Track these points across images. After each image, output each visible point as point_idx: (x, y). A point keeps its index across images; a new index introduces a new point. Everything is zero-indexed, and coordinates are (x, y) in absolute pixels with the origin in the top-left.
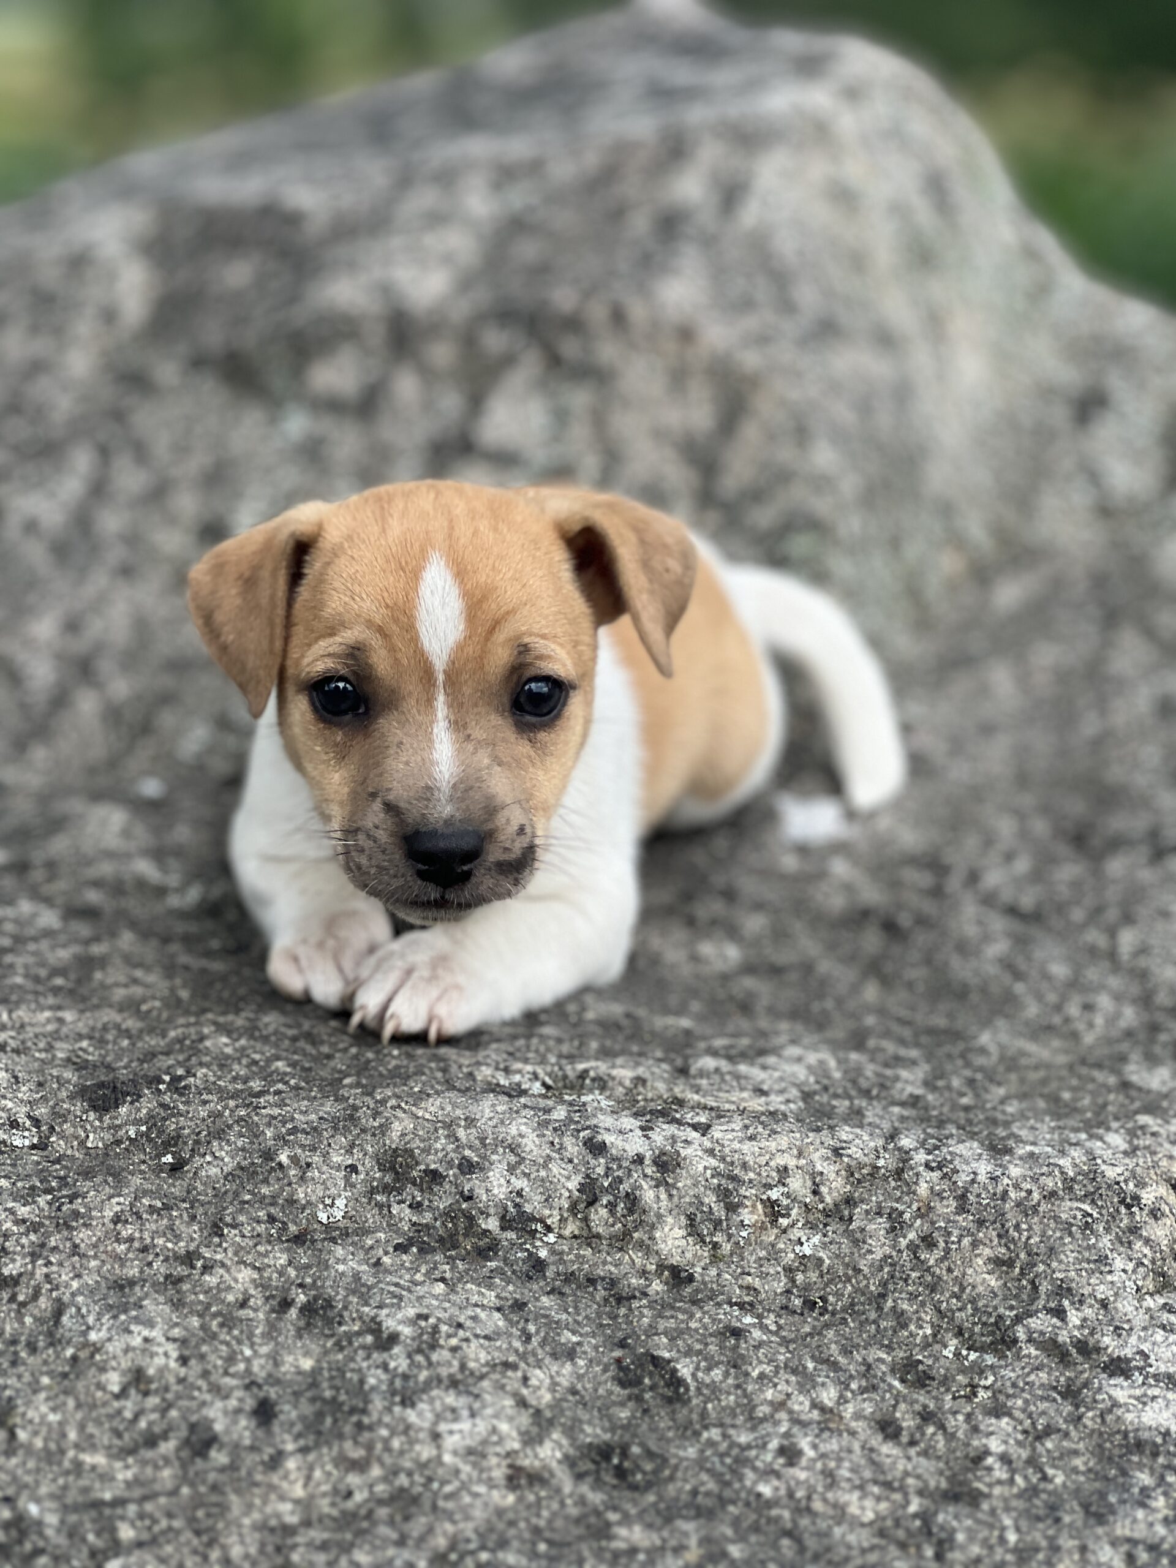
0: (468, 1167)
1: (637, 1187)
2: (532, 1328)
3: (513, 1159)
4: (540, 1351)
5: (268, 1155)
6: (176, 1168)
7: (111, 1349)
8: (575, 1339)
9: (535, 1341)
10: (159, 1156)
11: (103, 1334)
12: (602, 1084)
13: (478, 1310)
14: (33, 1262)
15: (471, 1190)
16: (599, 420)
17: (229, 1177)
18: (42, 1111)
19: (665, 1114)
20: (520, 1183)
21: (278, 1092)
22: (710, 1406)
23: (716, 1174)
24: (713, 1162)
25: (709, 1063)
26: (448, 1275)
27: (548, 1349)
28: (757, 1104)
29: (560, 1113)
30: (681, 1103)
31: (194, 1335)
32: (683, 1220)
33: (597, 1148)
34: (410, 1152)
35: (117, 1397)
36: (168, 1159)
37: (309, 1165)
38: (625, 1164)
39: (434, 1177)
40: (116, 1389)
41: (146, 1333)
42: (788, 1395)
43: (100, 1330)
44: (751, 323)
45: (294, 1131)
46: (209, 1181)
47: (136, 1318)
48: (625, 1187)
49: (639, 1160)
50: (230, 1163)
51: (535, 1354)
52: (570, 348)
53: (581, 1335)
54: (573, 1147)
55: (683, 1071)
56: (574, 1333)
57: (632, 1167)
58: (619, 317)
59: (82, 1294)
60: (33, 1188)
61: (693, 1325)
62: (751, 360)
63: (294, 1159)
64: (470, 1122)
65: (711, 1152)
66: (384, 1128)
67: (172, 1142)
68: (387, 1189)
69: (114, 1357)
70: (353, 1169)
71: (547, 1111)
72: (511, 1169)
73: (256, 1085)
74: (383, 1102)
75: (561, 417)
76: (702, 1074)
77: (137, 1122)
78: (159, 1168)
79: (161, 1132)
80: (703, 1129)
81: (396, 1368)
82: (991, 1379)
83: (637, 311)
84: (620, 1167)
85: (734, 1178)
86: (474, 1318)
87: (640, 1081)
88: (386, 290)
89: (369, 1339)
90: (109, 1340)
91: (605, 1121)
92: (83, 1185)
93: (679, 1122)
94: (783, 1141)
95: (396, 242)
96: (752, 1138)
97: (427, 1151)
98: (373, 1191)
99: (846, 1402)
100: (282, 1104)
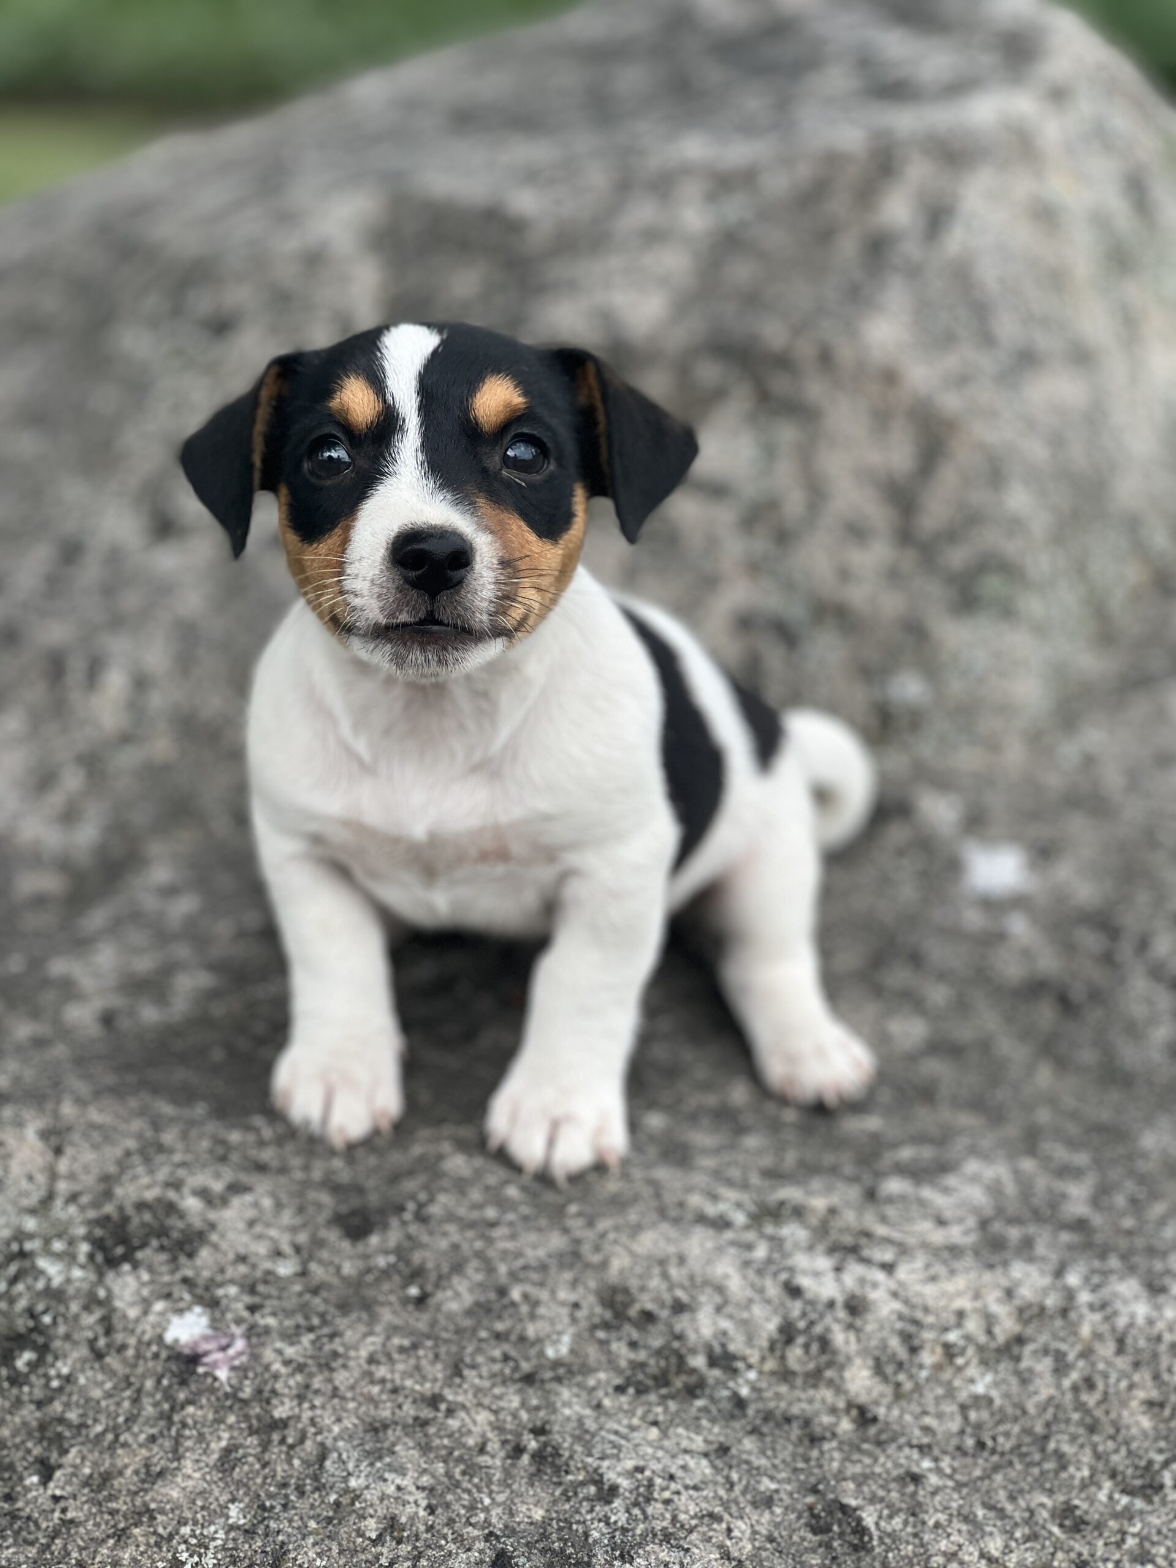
0: (679, 1308)
1: (828, 1330)
2: (735, 1476)
3: (718, 1299)
4: (741, 1499)
6: (421, 1301)
7: (369, 1497)
8: (773, 1486)
9: (738, 1489)
10: (405, 1286)
11: (362, 1482)
12: (799, 1213)
13: (687, 1457)
14: (300, 1405)
15: (681, 1330)
17: (469, 1313)
19: (853, 1250)
20: (725, 1324)
22: (890, 1555)
23: (901, 1317)
24: (897, 1305)
25: (894, 1186)
26: (661, 1418)
27: (749, 1497)
28: (938, 1237)
31: (440, 1483)
32: (870, 1362)
33: (794, 1291)
34: (626, 1291)
35: (375, 1542)
36: (414, 1291)
37: (538, 1301)
38: (819, 1308)
39: (648, 1317)
40: (374, 1536)
41: (398, 1481)
42: (960, 1546)
43: (358, 1477)
44: (951, 361)
45: (525, 1268)
47: (389, 1465)
48: (818, 1329)
49: (831, 1304)
50: (468, 1299)
51: (737, 1503)
52: (780, 384)
53: (779, 1482)
54: (773, 1290)
55: (871, 1195)
56: (772, 1478)
57: (825, 1311)
59: (343, 1439)
61: (878, 1470)
62: (951, 402)
63: (525, 1296)
64: (682, 1260)
65: (895, 1295)
66: (604, 1265)
67: (416, 1274)
68: (606, 1326)
69: (372, 1505)
70: (576, 1306)
71: (749, 1247)
72: (719, 1309)
73: (491, 1213)
74: (603, 1236)
75: (770, 452)
76: (890, 1200)
77: (386, 1252)
78: (406, 1301)
79: (408, 1263)
80: (888, 1268)
81: (616, 1522)
82: (1139, 1526)
83: (845, 353)
84: (814, 1310)
85: (916, 1322)
86: (684, 1468)
87: (832, 1211)
88: (606, 317)
89: (592, 1489)
90: (367, 1487)
91: (801, 1260)
93: (867, 1261)
97: (643, 1289)
98: (594, 1327)
99: (1011, 1551)
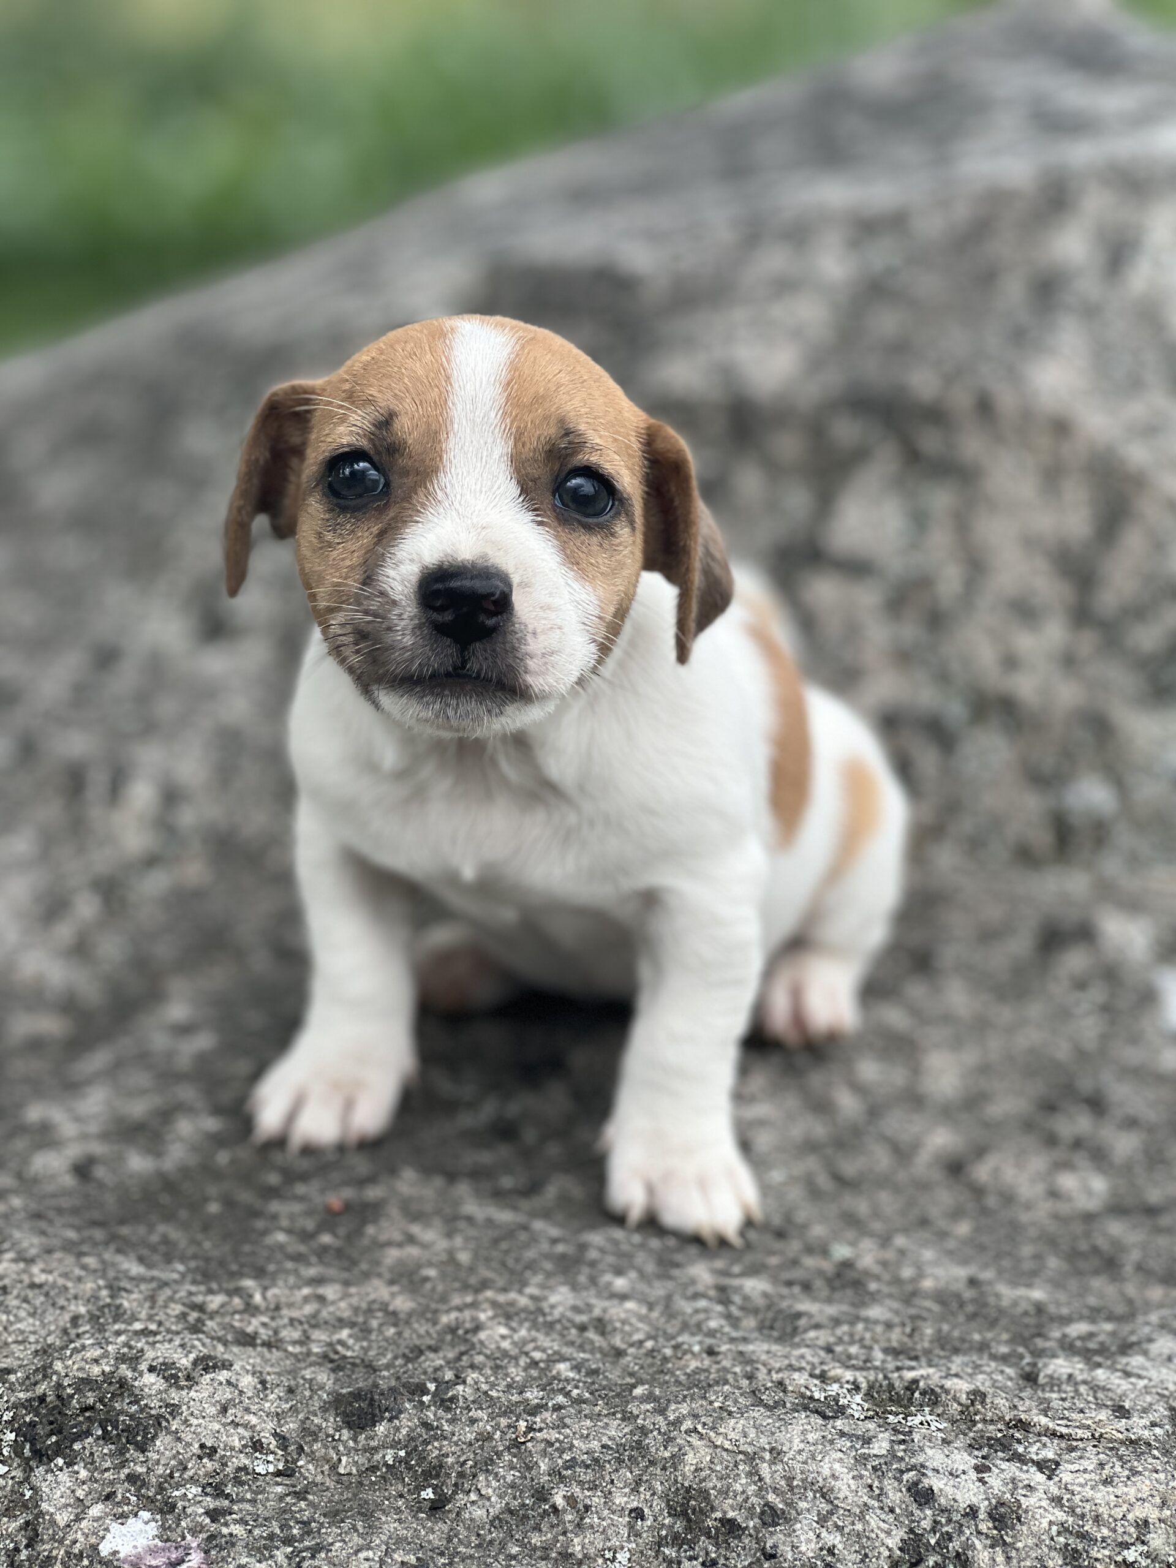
0: (772, 1517)
1: (968, 1546)
3: (825, 1507)
5: (542, 1495)
6: (436, 1507)
10: (419, 1488)
12: (933, 1398)
15: (775, 1546)
16: (962, 524)
17: (496, 1522)
18: (291, 1426)
19: (1003, 1445)
20: (833, 1539)
21: (558, 1408)
23: (1064, 1530)
24: (1060, 1515)
25: (1060, 1366)
28: (1115, 1428)
29: (881, 1446)
30: (1024, 1426)
33: (923, 1496)
34: (704, 1494)
36: (428, 1494)
37: (587, 1508)
38: (956, 1517)
39: (731, 1527)
45: (572, 1464)
46: (474, 1527)
48: (955, 1545)
49: (972, 1512)
50: (497, 1505)
52: (930, 441)
54: (895, 1496)
55: (1030, 1378)
57: (964, 1521)
58: (985, 407)
60: (271, 1537)
63: (571, 1500)
64: (777, 1454)
65: (1057, 1501)
66: (676, 1460)
67: (434, 1472)
68: (677, 1540)
70: (638, 1514)
71: (867, 1441)
72: (822, 1520)
73: (533, 1395)
74: (677, 1423)
75: (919, 521)
76: (1054, 1383)
77: (395, 1445)
78: (417, 1507)
79: (422, 1459)
80: (1048, 1468)
83: (1006, 400)
84: (949, 1521)
85: (1083, 1536)
87: (978, 1395)
88: (727, 373)
91: (934, 1457)
92: (330, 1534)
93: (1020, 1459)
94: (1144, 1485)
95: (739, 315)
96: (1107, 1482)
97: (725, 1492)
98: (660, 1543)
100: (561, 1425)
